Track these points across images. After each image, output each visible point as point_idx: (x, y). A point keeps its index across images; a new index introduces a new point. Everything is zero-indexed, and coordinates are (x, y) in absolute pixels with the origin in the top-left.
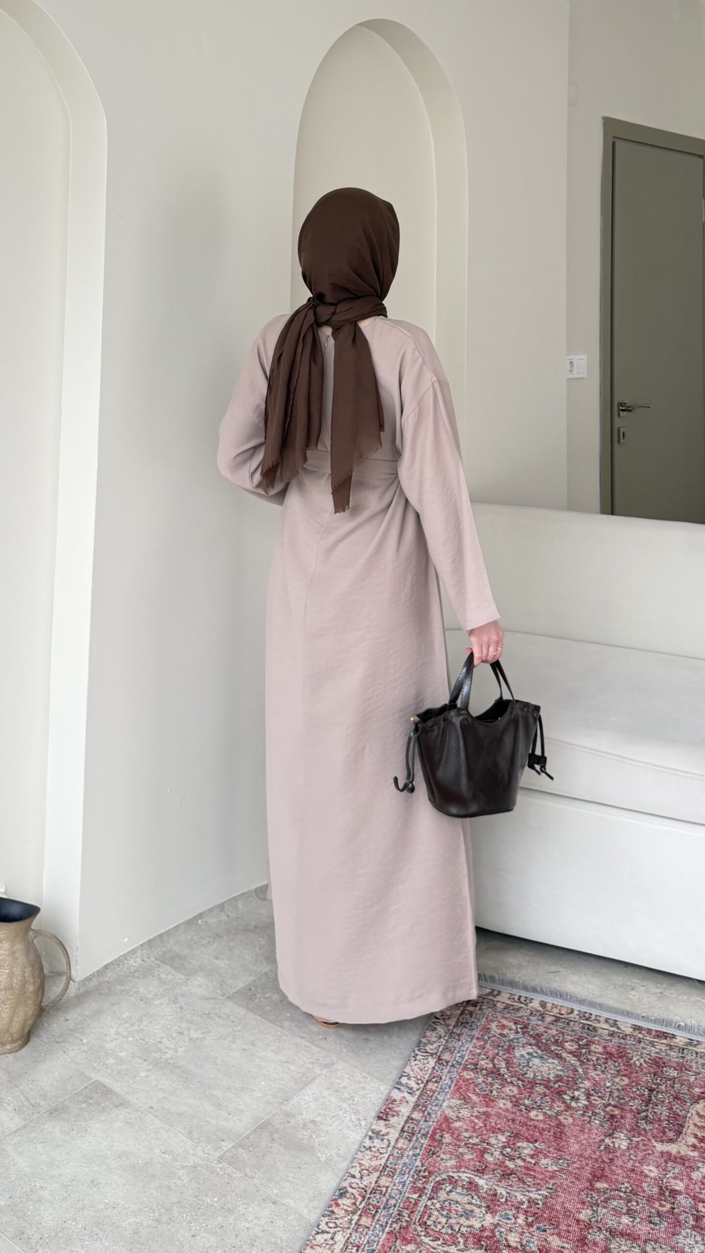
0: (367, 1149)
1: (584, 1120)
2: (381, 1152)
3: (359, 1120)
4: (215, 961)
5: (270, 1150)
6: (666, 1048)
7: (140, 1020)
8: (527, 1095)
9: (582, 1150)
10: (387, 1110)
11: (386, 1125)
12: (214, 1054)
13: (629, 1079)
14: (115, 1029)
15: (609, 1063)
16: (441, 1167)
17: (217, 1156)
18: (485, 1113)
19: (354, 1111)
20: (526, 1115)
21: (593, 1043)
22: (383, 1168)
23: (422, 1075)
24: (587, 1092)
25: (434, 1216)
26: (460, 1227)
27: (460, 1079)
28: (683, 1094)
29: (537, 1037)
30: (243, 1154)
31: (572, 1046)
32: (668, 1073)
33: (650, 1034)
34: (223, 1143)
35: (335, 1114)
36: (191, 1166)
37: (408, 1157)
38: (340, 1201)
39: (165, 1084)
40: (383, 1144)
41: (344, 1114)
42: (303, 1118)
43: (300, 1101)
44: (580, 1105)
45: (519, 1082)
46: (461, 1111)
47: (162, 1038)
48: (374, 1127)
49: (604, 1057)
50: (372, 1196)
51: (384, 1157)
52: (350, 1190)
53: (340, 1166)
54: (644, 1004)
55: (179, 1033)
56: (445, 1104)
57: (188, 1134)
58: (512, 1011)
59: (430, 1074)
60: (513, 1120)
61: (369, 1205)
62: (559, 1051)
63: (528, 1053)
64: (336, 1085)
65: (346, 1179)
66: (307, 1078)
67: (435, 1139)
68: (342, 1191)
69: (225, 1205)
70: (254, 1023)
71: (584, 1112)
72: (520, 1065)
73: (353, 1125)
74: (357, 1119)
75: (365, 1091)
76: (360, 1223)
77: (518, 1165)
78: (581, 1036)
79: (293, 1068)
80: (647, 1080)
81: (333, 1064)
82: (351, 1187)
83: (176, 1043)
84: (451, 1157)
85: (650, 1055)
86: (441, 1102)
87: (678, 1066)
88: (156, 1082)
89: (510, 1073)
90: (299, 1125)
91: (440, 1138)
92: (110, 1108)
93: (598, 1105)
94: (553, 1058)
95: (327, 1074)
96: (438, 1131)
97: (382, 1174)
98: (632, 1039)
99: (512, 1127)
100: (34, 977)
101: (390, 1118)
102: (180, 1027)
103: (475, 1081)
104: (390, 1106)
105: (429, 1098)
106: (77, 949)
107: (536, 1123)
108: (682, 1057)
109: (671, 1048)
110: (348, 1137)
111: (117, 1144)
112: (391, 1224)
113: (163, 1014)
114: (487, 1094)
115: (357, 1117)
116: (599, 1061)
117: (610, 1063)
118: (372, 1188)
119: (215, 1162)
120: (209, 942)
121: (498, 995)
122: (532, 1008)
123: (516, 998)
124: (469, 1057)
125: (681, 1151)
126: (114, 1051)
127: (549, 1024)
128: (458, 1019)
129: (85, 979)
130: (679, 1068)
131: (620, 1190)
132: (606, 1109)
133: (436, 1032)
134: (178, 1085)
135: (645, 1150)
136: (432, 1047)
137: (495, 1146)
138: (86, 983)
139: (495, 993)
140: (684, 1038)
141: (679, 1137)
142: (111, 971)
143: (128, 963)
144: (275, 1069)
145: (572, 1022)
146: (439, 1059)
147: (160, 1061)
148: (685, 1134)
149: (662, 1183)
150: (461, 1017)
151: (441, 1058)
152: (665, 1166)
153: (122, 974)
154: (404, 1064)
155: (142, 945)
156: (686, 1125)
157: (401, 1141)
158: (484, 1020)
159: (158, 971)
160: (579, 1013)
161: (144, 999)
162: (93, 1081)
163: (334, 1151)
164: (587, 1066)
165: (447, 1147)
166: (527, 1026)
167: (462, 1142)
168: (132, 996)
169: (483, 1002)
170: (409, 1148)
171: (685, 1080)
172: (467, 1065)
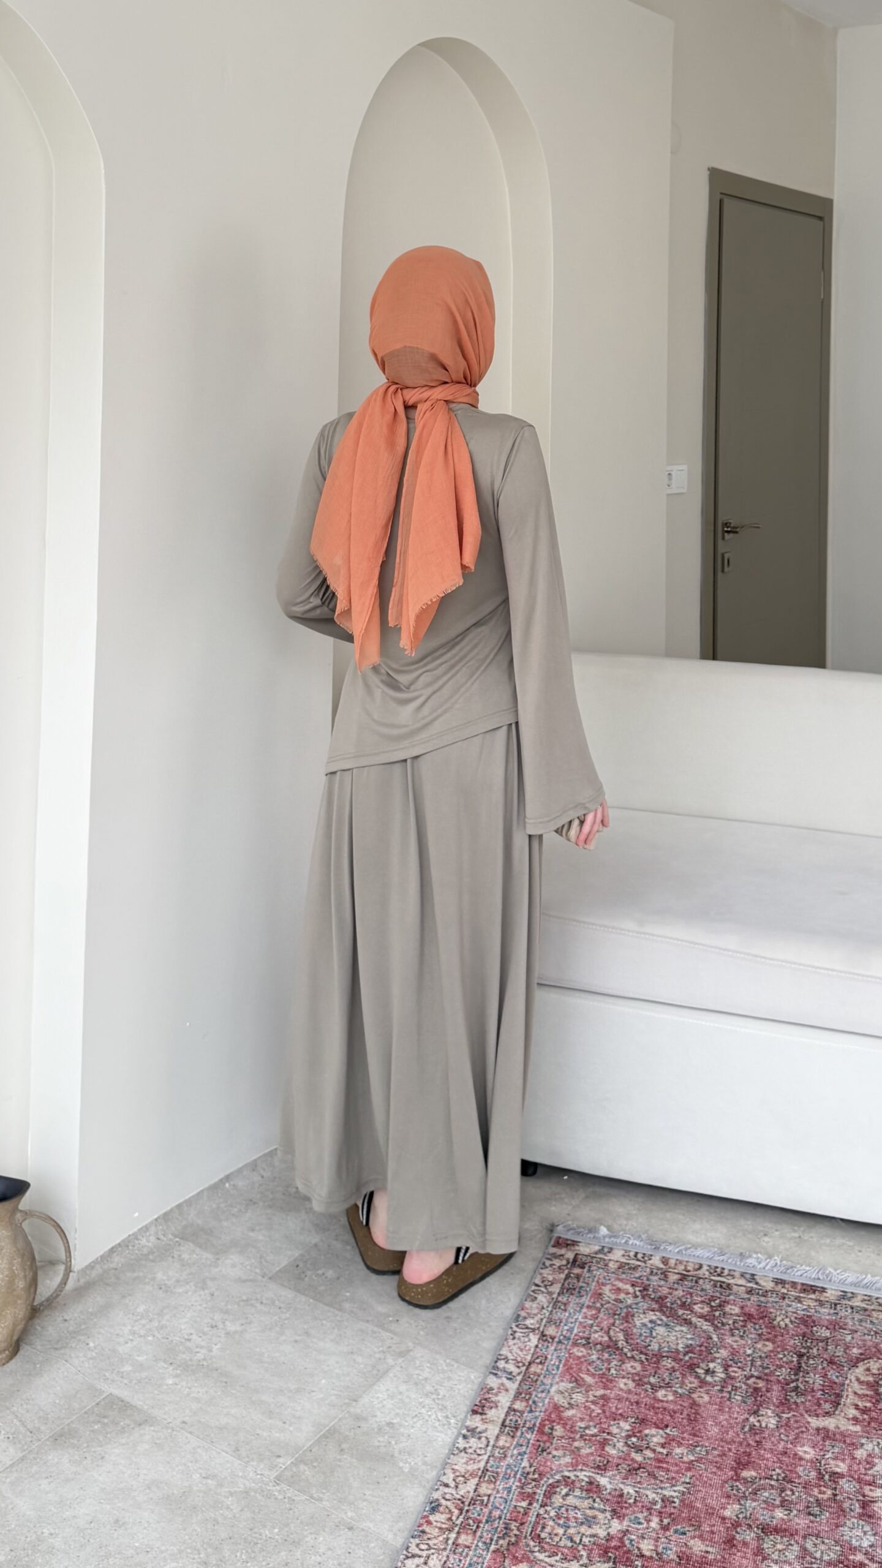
0: (461, 1451)
1: (722, 1397)
2: (479, 1453)
3: (448, 1418)
4: (251, 1234)
5: (339, 1463)
6: (815, 1304)
7: (160, 1314)
8: (653, 1371)
9: (723, 1434)
10: (483, 1401)
11: (482, 1419)
13: (773, 1343)
14: (129, 1327)
15: (749, 1327)
16: (553, 1467)
17: (275, 1475)
18: (603, 1397)
19: (440, 1407)
20: (652, 1396)
21: (728, 1303)
22: (483, 1472)
23: (522, 1356)
24: (724, 1363)
25: (549, 1527)
26: (582, 1537)
27: (570, 1357)
28: (838, 1356)
29: (660, 1300)
30: (306, 1471)
31: (703, 1308)
32: (819, 1334)
33: (796, 1288)
34: (281, 1460)
35: (417, 1413)
36: (241, 1491)
37: (512, 1456)
38: (432, 1518)
39: (199, 1392)
40: (481, 1443)
41: (428, 1411)
42: (378, 1420)
43: (372, 1400)
44: (717, 1379)
45: (641, 1356)
46: (574, 1396)
47: (191, 1334)
48: (468, 1423)
49: (742, 1318)
50: (471, 1508)
51: (483, 1459)
52: (443, 1502)
53: (427, 1476)
55: (212, 1327)
56: (553, 1390)
57: (235, 1451)
58: (627, 1271)
59: (533, 1354)
60: (637, 1403)
61: (468, 1519)
63: (651, 1321)
65: (437, 1489)
66: (378, 1371)
67: (544, 1432)
68: (433, 1505)
69: (288, 1536)
70: (307, 1307)
71: (723, 1387)
72: (641, 1335)
73: (440, 1425)
74: (444, 1417)
75: (451, 1382)
76: (457, 1542)
77: (647, 1457)
78: (712, 1296)
79: (360, 1359)
80: (795, 1344)
81: (409, 1351)
82: (444, 1498)
83: (210, 1339)
84: (565, 1453)
85: (797, 1313)
86: (548, 1387)
87: (830, 1324)
88: (188, 1390)
89: (630, 1346)
90: (373, 1429)
91: (550, 1431)
92: (131, 1427)
93: (738, 1377)
94: (681, 1325)
95: (402, 1365)
96: (547, 1422)
97: (482, 1480)
98: (774, 1295)
99: (636, 1411)
100: (24, 1270)
101: (486, 1411)
102: (213, 1319)
103: (589, 1358)
104: (487, 1396)
105: (534, 1384)
106: (76, 1230)
107: (665, 1405)
108: (835, 1313)
109: (821, 1304)
110: (436, 1440)
111: (145, 1472)
112: (497, 1541)
113: (189, 1304)
114: (604, 1374)
115: (444, 1415)
116: (736, 1325)
117: (750, 1325)
118: (470, 1498)
119: (271, 1484)
120: (240, 1210)
121: (609, 1252)
122: (652, 1265)
123: (632, 1254)
124: (579, 1330)
125: (840, 1426)
126: (130, 1356)
127: (674, 1283)
128: (563, 1285)
129: (87, 1267)
130: (831, 1327)
131: (771, 1478)
132: (748, 1382)
133: (536, 1302)
134: (216, 1392)
135: (798, 1428)
136: (532, 1321)
137: (617, 1436)
138: (88, 1272)
139: (606, 1250)
140: (835, 1290)
141: (836, 1409)
142: (118, 1255)
143: (139, 1244)
144: (337, 1363)
145: (701, 1280)
146: (543, 1335)
147: (190, 1363)
148: (844, 1405)
149: (820, 1466)
150: (567, 1282)
151: (545, 1333)
152: (822, 1445)
153: (132, 1257)
154: (499, 1344)
155: (156, 1220)
156: (845, 1394)
157: (502, 1438)
158: (594, 1284)
159: (179, 1251)
160: (708, 1268)
161: (163, 1287)
162: (105, 1395)
163: (419, 1459)
164: (722, 1331)
165: (559, 1441)
166: (647, 1288)
167: (577, 1434)
168: (149, 1283)
169: (592, 1262)
170: (513, 1447)
171: (840, 1340)
172: (578, 1340)
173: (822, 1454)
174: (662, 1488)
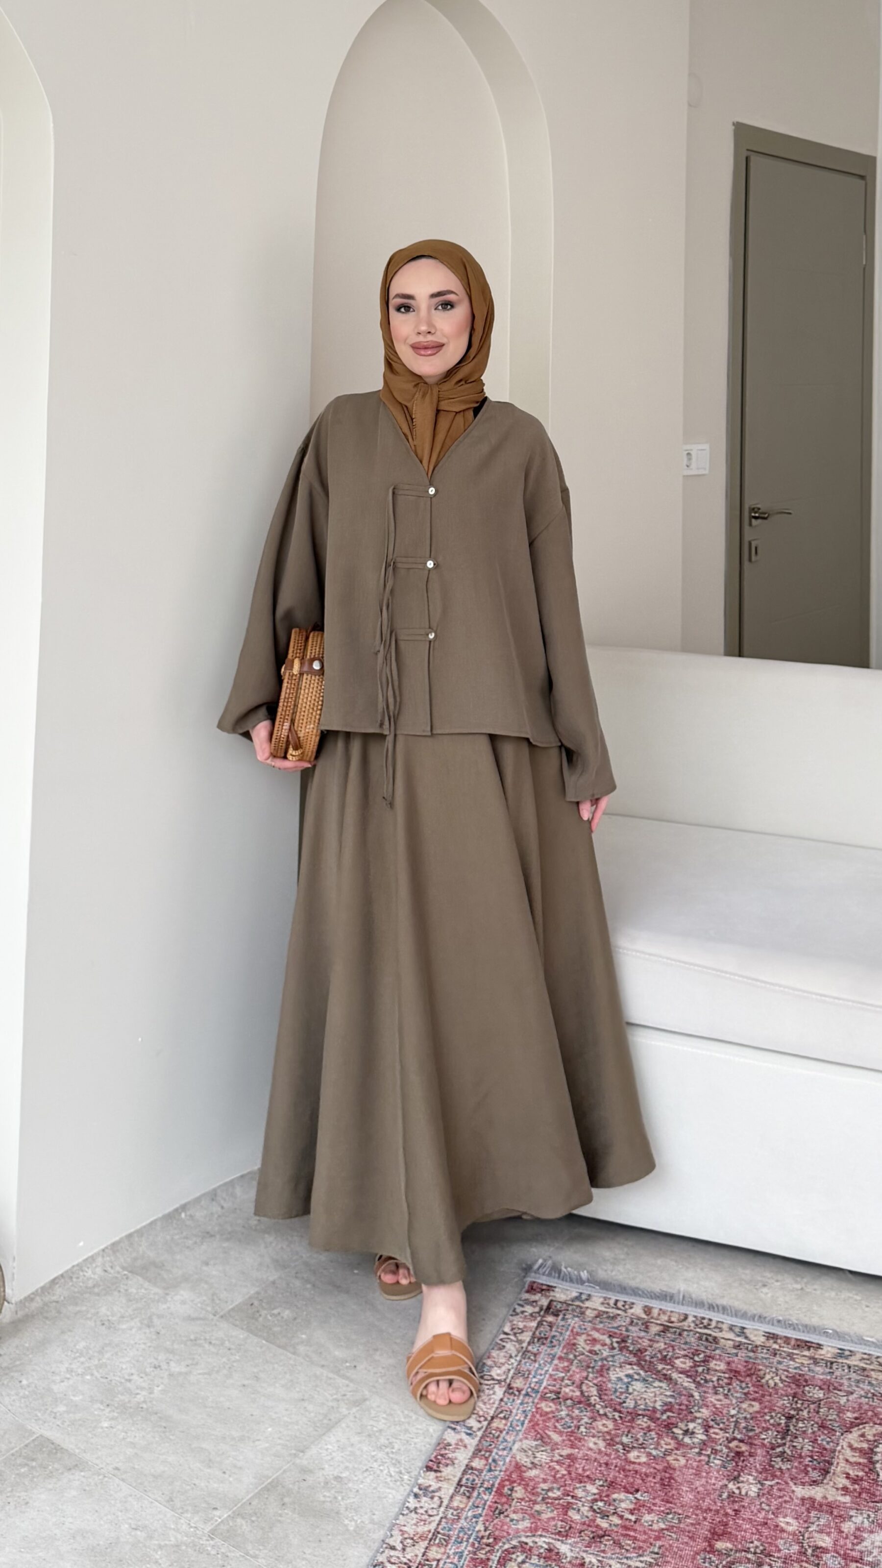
0: (411, 1512)
1: (700, 1461)
2: (431, 1513)
3: (401, 1473)
4: (205, 1268)
5: (280, 1518)
6: (809, 1362)
7: (101, 1352)
8: (626, 1430)
9: (699, 1501)
10: (439, 1457)
11: (437, 1477)
13: (760, 1404)
14: (67, 1365)
15: (734, 1384)
16: (510, 1531)
17: (208, 1530)
18: (569, 1456)
19: (394, 1461)
20: (624, 1457)
21: (713, 1359)
22: (434, 1534)
23: (485, 1410)
24: (705, 1423)
27: (537, 1412)
28: (830, 1420)
29: (639, 1353)
30: (243, 1525)
31: (685, 1363)
32: (811, 1394)
33: (788, 1344)
34: (217, 1513)
35: (367, 1467)
36: (172, 1545)
37: (466, 1519)
39: (135, 1437)
40: (434, 1503)
41: (380, 1466)
42: (325, 1474)
43: (321, 1451)
44: (696, 1440)
45: (614, 1413)
46: (538, 1455)
47: (132, 1374)
48: (421, 1481)
49: (727, 1375)
51: (434, 1521)
53: (374, 1536)
54: (780, 1305)
55: (155, 1367)
56: (516, 1447)
57: (168, 1501)
58: (605, 1320)
59: (497, 1408)
60: (607, 1464)
62: (668, 1370)
63: (628, 1376)
64: (369, 1427)
65: (383, 1552)
66: (330, 1420)
67: (502, 1494)
70: (258, 1349)
71: (701, 1450)
72: (616, 1391)
73: (391, 1481)
74: (397, 1472)
75: (408, 1435)
77: (612, 1523)
78: (697, 1350)
79: (310, 1407)
80: (783, 1404)
81: (365, 1400)
82: (389, 1562)
83: (152, 1380)
84: (524, 1517)
85: (788, 1371)
86: (510, 1444)
87: (824, 1384)
88: (123, 1434)
89: (603, 1402)
90: (319, 1483)
91: (509, 1492)
92: (60, 1471)
93: (719, 1439)
94: (660, 1381)
95: (358, 1416)
96: (507, 1483)
97: (432, 1543)
98: (765, 1351)
99: (605, 1473)
101: (442, 1468)
103: (557, 1414)
104: (443, 1452)
105: (495, 1440)
106: (14, 1258)
107: (637, 1467)
108: (830, 1373)
109: (816, 1362)
110: (385, 1497)
111: (70, 1520)
113: (132, 1342)
114: (572, 1432)
115: (397, 1470)
116: (721, 1382)
117: (735, 1383)
118: (417, 1562)
119: (205, 1538)
120: (195, 1243)
121: (587, 1300)
122: (632, 1315)
123: (612, 1302)
124: (549, 1383)
125: (828, 1496)
126: (65, 1395)
127: (655, 1335)
128: (534, 1333)
129: (25, 1299)
130: (825, 1387)
131: (746, 1550)
132: (730, 1445)
133: (504, 1350)
134: (154, 1437)
135: (780, 1497)
136: (499, 1371)
137: (583, 1500)
138: (27, 1304)
139: (584, 1297)
140: (832, 1347)
141: (825, 1478)
142: (60, 1287)
143: (84, 1276)
144: (287, 1410)
145: (685, 1333)
146: (510, 1387)
147: (129, 1405)
148: (834, 1474)
149: (803, 1539)
150: (538, 1331)
151: (512, 1386)
152: (806, 1516)
153: (76, 1290)
155: (103, 1250)
156: (835, 1461)
157: (457, 1498)
158: (568, 1333)
159: (126, 1285)
160: (694, 1319)
161: (106, 1323)
162: (36, 1436)
163: (366, 1517)
164: (705, 1389)
165: (518, 1504)
166: (626, 1339)
167: (539, 1496)
168: (90, 1319)
169: (568, 1310)
170: (468, 1508)
171: (833, 1402)
172: (546, 1393)
173: (806, 1525)
174: (627, 1558)
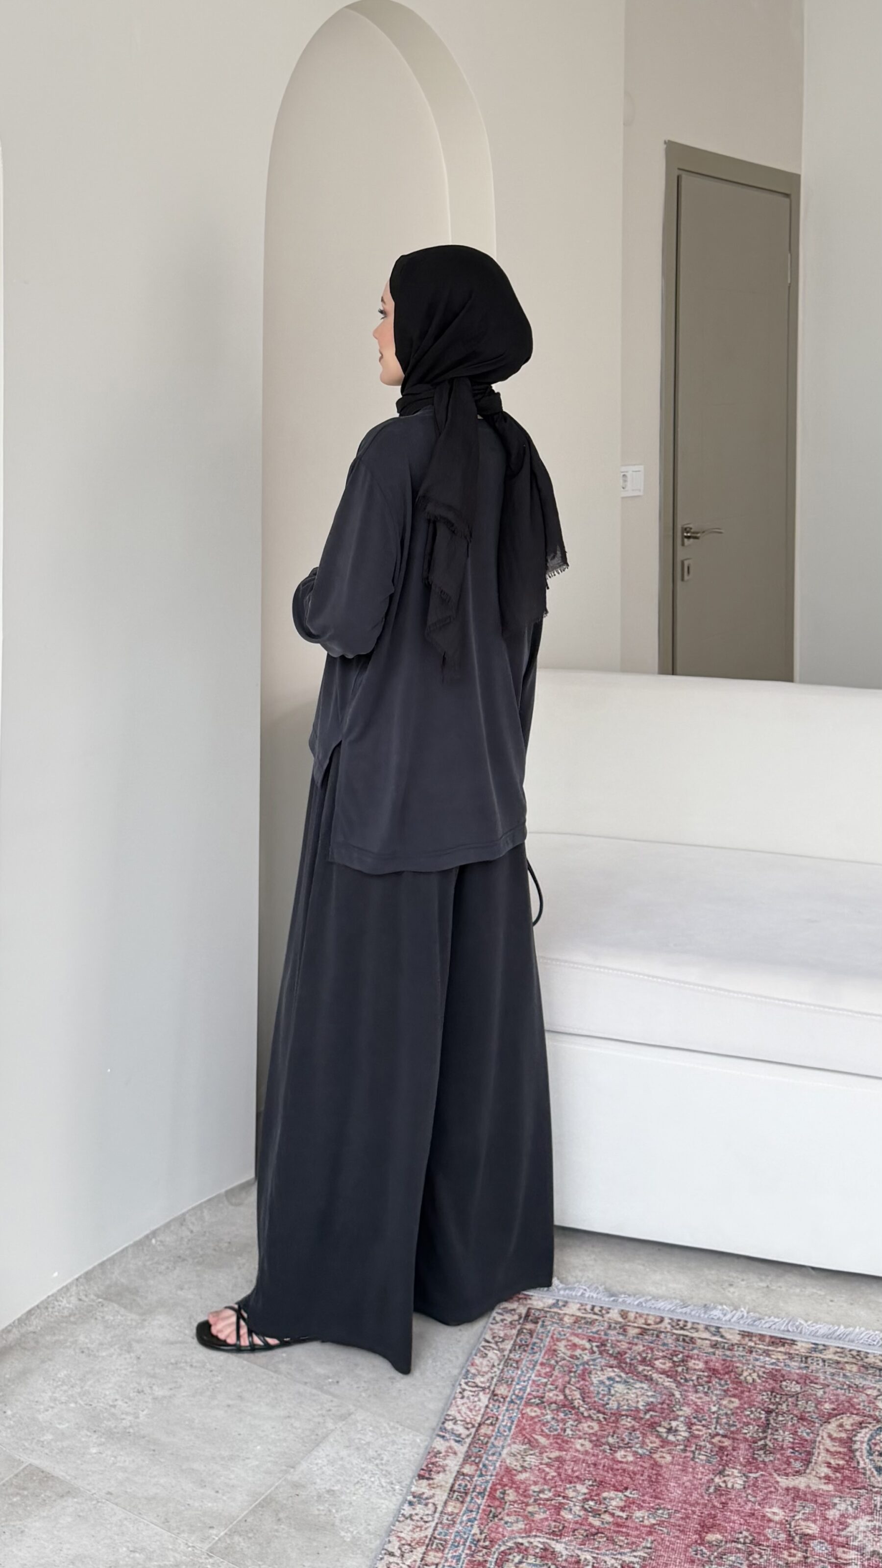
0: (407, 1518)
1: (685, 1457)
2: (426, 1520)
3: (392, 1484)
4: (179, 1292)
5: (276, 1534)
6: (784, 1358)
7: (83, 1379)
8: (611, 1431)
9: (686, 1495)
10: (430, 1466)
11: (429, 1485)
12: (188, 1415)
13: (740, 1400)
14: (50, 1394)
15: (714, 1382)
16: (505, 1533)
17: (206, 1548)
18: (558, 1459)
19: (384, 1473)
20: (611, 1457)
21: (691, 1358)
22: (430, 1539)
23: (472, 1417)
24: (687, 1421)
27: (523, 1418)
28: (809, 1412)
29: (619, 1356)
30: (240, 1542)
31: (664, 1364)
32: (788, 1389)
33: (764, 1341)
34: (214, 1531)
35: (359, 1479)
36: (171, 1565)
37: (461, 1523)
39: (125, 1461)
40: (428, 1509)
41: (370, 1477)
42: (317, 1487)
43: (311, 1466)
44: (680, 1438)
45: (599, 1415)
46: (527, 1458)
47: (116, 1400)
48: (414, 1489)
49: (706, 1374)
51: (430, 1526)
53: (370, 1546)
55: (139, 1392)
56: (505, 1452)
57: (164, 1523)
58: (583, 1326)
59: (483, 1415)
60: (595, 1465)
63: (609, 1379)
64: (357, 1441)
65: (382, 1559)
66: (317, 1435)
67: (495, 1498)
70: (240, 1369)
71: (686, 1446)
72: (598, 1393)
73: (383, 1491)
74: (388, 1483)
75: (396, 1446)
77: (605, 1521)
78: (675, 1351)
79: (297, 1424)
80: (763, 1399)
81: (350, 1414)
83: (136, 1405)
84: (517, 1519)
86: (499, 1450)
87: (801, 1378)
88: (113, 1458)
89: (587, 1404)
90: (312, 1497)
91: (502, 1496)
92: (53, 1499)
93: (703, 1435)
94: (641, 1382)
95: (344, 1429)
96: (499, 1487)
97: (429, 1548)
98: (741, 1349)
99: (594, 1473)
101: (434, 1476)
102: (139, 1384)
103: (542, 1418)
104: (434, 1460)
105: (484, 1446)
107: (625, 1466)
108: (805, 1367)
109: (791, 1356)
110: (379, 1507)
111: (68, 1546)
113: (113, 1368)
114: (559, 1435)
115: (388, 1481)
116: (700, 1381)
117: (715, 1381)
119: (203, 1557)
120: (168, 1268)
121: (564, 1306)
122: (609, 1319)
123: (589, 1308)
124: (533, 1389)
125: (811, 1485)
126: (51, 1424)
127: (634, 1337)
128: (515, 1341)
129: (3, 1331)
130: (802, 1381)
131: (737, 1541)
132: (713, 1440)
133: (486, 1359)
134: (143, 1461)
135: (766, 1488)
136: (482, 1379)
137: (574, 1500)
138: (5, 1336)
139: (561, 1304)
140: (806, 1342)
141: (807, 1468)
142: (36, 1317)
143: (60, 1305)
144: (273, 1428)
145: (662, 1336)
146: (494, 1394)
147: (115, 1430)
148: (816, 1463)
149: (790, 1527)
150: (519, 1338)
151: (495, 1392)
152: (792, 1505)
153: (53, 1320)
154: (446, 1404)
155: (78, 1279)
156: (816, 1451)
157: (451, 1503)
158: (548, 1339)
159: (103, 1312)
160: (670, 1321)
161: (86, 1350)
162: (24, 1465)
163: (361, 1527)
164: (685, 1388)
165: (511, 1506)
166: (605, 1343)
167: (530, 1498)
168: (70, 1347)
169: (546, 1317)
170: (462, 1513)
171: (811, 1395)
172: (531, 1399)
173: (792, 1514)
174: (621, 1554)
